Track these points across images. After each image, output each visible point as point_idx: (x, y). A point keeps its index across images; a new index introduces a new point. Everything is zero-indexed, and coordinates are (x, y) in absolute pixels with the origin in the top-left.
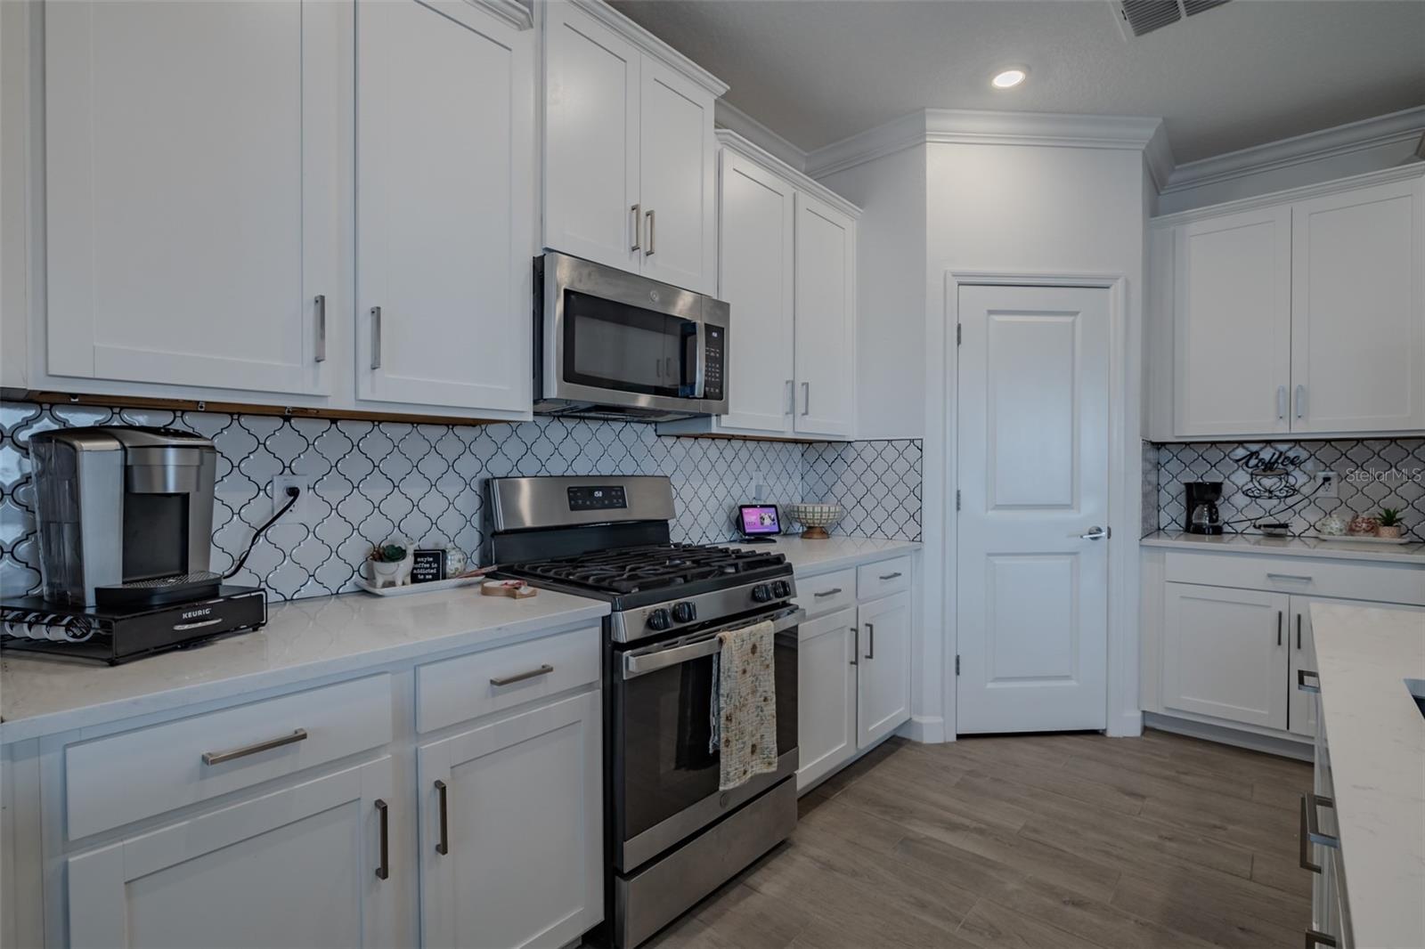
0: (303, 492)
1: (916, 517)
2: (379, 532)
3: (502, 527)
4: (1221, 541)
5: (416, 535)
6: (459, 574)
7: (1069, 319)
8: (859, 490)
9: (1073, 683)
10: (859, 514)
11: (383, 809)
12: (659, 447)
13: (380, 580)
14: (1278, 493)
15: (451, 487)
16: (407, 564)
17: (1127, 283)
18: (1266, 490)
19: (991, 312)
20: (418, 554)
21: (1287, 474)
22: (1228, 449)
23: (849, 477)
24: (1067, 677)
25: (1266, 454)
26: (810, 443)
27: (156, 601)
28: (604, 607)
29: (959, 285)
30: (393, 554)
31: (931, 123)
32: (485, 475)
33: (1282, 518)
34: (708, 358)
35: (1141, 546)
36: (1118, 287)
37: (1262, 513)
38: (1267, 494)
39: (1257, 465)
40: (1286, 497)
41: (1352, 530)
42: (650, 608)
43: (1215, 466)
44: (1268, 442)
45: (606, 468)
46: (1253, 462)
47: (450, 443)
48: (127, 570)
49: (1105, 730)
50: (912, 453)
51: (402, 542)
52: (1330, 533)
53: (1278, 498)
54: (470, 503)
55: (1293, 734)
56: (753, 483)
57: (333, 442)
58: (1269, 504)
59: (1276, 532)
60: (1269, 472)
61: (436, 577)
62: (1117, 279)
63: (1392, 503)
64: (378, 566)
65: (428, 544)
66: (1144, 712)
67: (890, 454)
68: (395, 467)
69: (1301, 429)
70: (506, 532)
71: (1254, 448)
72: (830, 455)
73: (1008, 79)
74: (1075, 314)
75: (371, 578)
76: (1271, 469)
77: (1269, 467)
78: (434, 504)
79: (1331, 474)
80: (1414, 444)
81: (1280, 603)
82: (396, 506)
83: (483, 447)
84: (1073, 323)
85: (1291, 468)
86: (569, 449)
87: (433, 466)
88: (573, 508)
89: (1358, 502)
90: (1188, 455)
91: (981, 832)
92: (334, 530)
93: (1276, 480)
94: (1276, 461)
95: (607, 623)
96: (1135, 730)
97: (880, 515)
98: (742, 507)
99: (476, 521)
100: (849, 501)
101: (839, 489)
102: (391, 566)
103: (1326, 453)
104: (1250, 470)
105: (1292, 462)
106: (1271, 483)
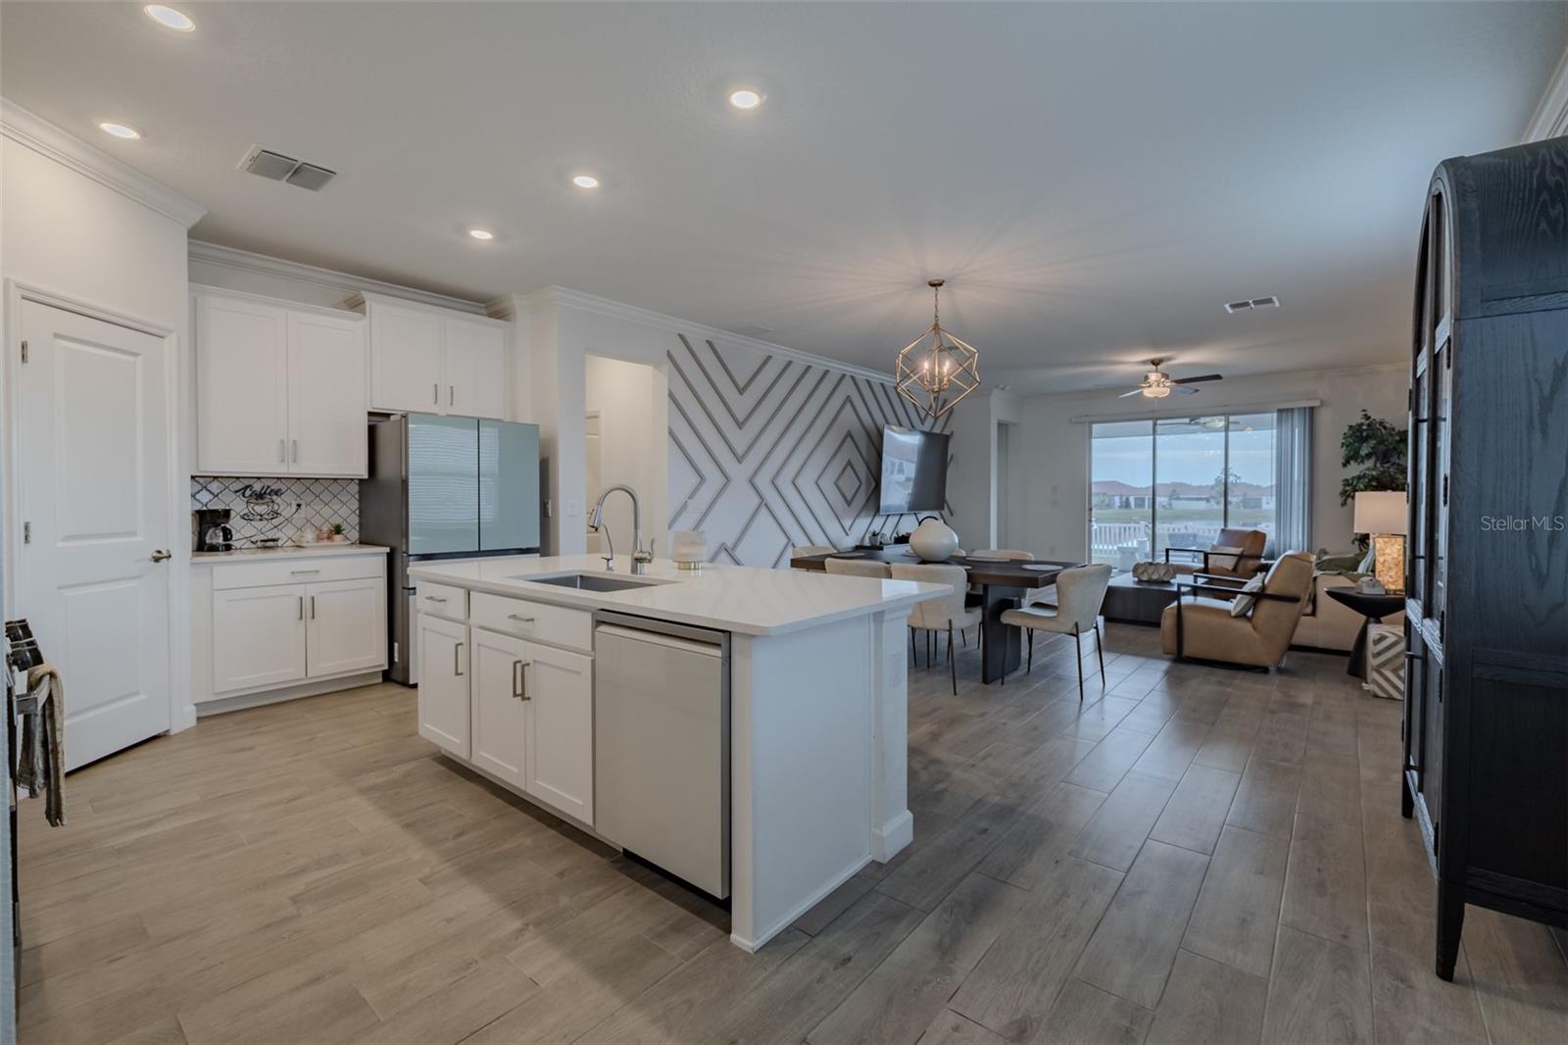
4: (231, 554)
7: (131, 359)
9: (142, 697)
14: (266, 516)
18: (258, 514)
19: (57, 336)
21: (273, 502)
22: (227, 482)
24: (136, 693)
25: (257, 487)
29: (24, 297)
33: (270, 535)
35: (192, 564)
37: (254, 532)
38: (259, 517)
39: (251, 495)
40: (272, 519)
41: (319, 538)
43: (217, 496)
44: (258, 479)
46: (248, 493)
49: (168, 731)
52: (308, 542)
53: (268, 520)
55: (312, 678)
58: (259, 525)
59: (268, 545)
60: (260, 501)
62: (171, 331)
63: (337, 521)
66: (196, 705)
69: (295, 470)
71: (247, 482)
73: (119, 131)
74: (135, 354)
76: (261, 498)
77: (260, 496)
79: (301, 502)
80: (346, 482)
81: (299, 591)
84: (134, 363)
85: (274, 497)
89: (318, 521)
91: (176, 814)
93: (265, 507)
94: (265, 493)
96: (192, 722)
103: (297, 487)
104: (246, 500)
105: (276, 494)
106: (261, 509)
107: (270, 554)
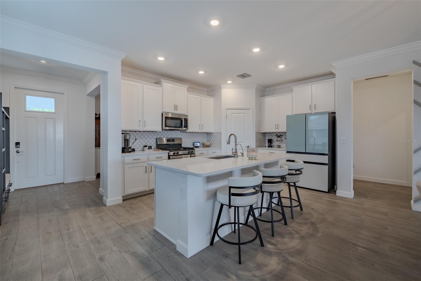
0: (137, 140)
1: (220, 144)
2: (144, 144)
3: (158, 144)
4: (272, 148)
5: (149, 144)
6: (153, 149)
7: (244, 114)
8: (214, 140)
10: (214, 144)
11: (146, 167)
12: (181, 134)
13: (145, 149)
15: (153, 139)
16: (147, 147)
17: (253, 109)
19: (232, 113)
20: (149, 147)
22: (274, 134)
23: (212, 138)
25: (279, 134)
26: (208, 133)
27: (127, 148)
28: (168, 152)
29: (227, 109)
30: (146, 146)
31: (222, 86)
32: (157, 138)
34: (184, 123)
36: (251, 109)
37: (278, 144)
40: (281, 141)
42: (173, 152)
43: (272, 136)
44: (279, 133)
45: (173, 137)
46: (277, 136)
47: (152, 134)
48: (124, 146)
50: (220, 134)
51: (147, 145)
54: (155, 141)
56: (197, 139)
57: (140, 134)
58: (279, 142)
59: (279, 147)
61: (151, 149)
62: (251, 108)
64: (145, 147)
65: (150, 146)
67: (218, 135)
68: (146, 137)
70: (159, 144)
71: (277, 133)
72: (210, 135)
74: (245, 113)
75: (144, 149)
76: (279, 137)
77: (279, 136)
78: (150, 141)
82: (146, 141)
83: (156, 134)
84: (245, 115)
85: (282, 137)
86: (167, 134)
87: (150, 136)
88: (167, 142)
90: (269, 135)
92: (140, 144)
93: (280, 139)
95: (169, 153)
97: (216, 144)
98: (194, 142)
99: (155, 143)
100: (213, 142)
101: (211, 140)
102: (146, 148)
105: (282, 136)
106: (279, 139)
107: (279, 149)
